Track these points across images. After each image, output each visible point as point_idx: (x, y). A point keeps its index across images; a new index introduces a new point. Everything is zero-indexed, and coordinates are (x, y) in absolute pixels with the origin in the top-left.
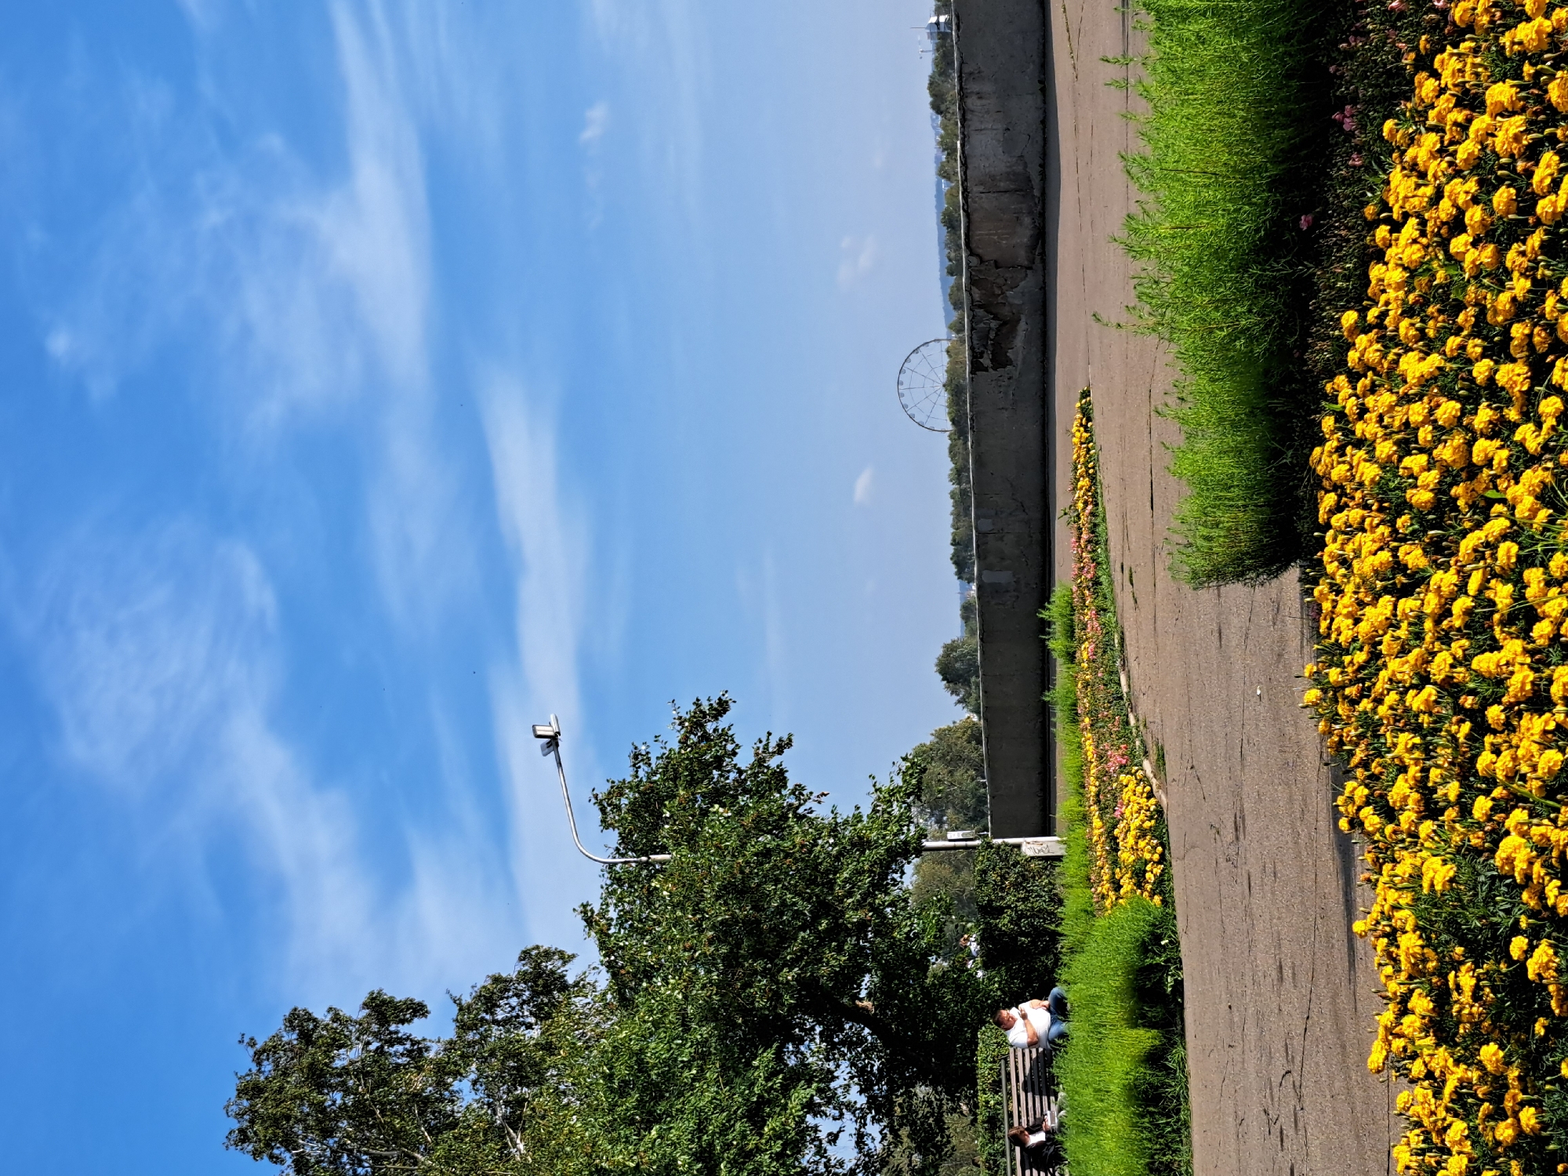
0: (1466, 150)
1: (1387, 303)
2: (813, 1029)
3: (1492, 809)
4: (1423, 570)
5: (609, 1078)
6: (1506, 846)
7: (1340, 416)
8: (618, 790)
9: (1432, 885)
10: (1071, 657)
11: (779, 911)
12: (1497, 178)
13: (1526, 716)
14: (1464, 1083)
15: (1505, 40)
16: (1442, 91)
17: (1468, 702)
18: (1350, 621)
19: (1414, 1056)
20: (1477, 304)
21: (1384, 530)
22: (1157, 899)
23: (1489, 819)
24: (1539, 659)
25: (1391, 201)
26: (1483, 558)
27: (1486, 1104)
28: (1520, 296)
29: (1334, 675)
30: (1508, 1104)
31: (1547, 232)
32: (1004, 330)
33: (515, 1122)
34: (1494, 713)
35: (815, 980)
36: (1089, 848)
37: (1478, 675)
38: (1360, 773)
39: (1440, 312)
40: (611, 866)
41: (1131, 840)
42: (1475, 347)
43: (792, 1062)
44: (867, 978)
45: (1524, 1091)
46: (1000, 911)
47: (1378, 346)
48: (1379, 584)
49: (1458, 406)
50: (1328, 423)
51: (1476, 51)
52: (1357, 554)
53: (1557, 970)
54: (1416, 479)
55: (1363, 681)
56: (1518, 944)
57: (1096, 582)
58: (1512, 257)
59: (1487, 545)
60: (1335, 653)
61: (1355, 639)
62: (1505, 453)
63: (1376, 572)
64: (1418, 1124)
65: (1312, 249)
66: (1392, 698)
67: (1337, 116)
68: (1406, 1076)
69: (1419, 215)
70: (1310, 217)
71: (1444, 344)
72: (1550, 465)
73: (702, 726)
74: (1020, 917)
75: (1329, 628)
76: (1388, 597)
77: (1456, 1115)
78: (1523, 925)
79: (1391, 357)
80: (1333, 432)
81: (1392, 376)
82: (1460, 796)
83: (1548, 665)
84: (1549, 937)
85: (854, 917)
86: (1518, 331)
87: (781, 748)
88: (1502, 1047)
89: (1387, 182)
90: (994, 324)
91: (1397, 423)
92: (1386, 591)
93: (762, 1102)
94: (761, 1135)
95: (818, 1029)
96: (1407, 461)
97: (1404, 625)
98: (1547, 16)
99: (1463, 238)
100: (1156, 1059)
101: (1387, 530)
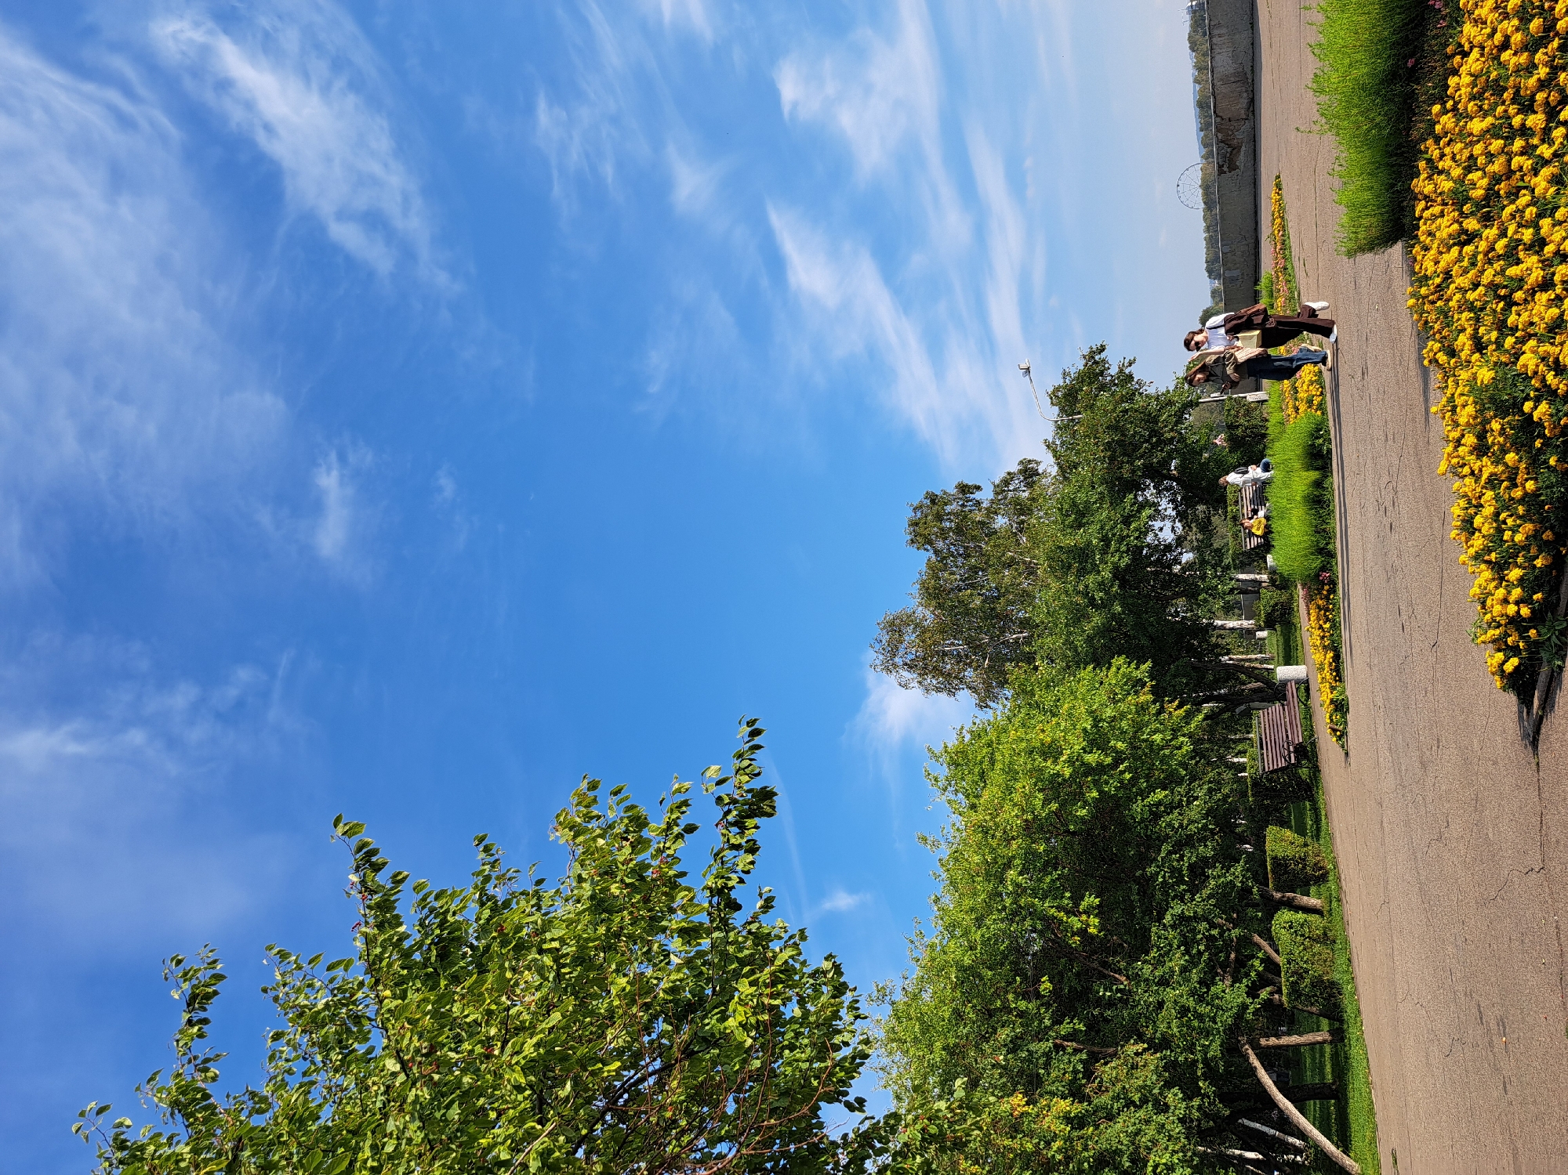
1: (1460, 96)
2: (1149, 485)
3: (1515, 343)
4: (1479, 230)
5: (1061, 510)
6: (1522, 360)
7: (1429, 161)
8: (1057, 389)
9: (1483, 382)
11: (1133, 436)
12: (1531, 15)
14: (1494, 474)
17: (1503, 292)
18: (1432, 263)
19: (1464, 465)
20: (1514, 87)
22: (1319, 413)
23: (1513, 348)
24: (1546, 264)
25: (1463, 41)
26: (1516, 218)
27: (1505, 483)
28: (1543, 76)
29: (1423, 291)
30: (1519, 481)
31: (1561, 39)
32: (1234, 152)
34: (1518, 295)
35: (1152, 464)
36: (1282, 395)
37: (1511, 278)
38: (1437, 336)
39: (1491, 95)
40: (1056, 422)
41: (1305, 387)
42: (1512, 110)
43: (1141, 499)
44: (1174, 461)
45: (1528, 474)
46: (1237, 427)
47: (1454, 120)
48: (1451, 242)
49: (1502, 142)
50: (1422, 164)
52: (1439, 228)
53: (1549, 415)
54: (1475, 185)
56: (1528, 406)
57: (1286, 268)
58: (1539, 57)
59: (1518, 211)
60: (1424, 280)
61: (1435, 272)
62: (1530, 162)
63: (1450, 235)
64: (1465, 496)
65: (1414, 75)
66: (1458, 296)
68: (1458, 475)
69: (1481, 46)
70: (1413, 60)
71: (1495, 111)
72: (1557, 164)
73: (1093, 357)
74: (1246, 429)
75: (1421, 268)
76: (1456, 247)
77: (1487, 489)
78: (1532, 395)
79: (1461, 124)
80: (1424, 170)
81: (1463, 135)
82: (1497, 339)
83: (1552, 266)
84: (1546, 399)
85: (1168, 436)
86: (1540, 97)
87: (1130, 364)
88: (1517, 454)
89: (1461, 32)
90: (1229, 150)
91: (1464, 158)
92: (1454, 244)
95: (1152, 485)
96: (1470, 176)
97: (1466, 259)
99: (1509, 52)
100: (1318, 484)
101: (1456, 214)
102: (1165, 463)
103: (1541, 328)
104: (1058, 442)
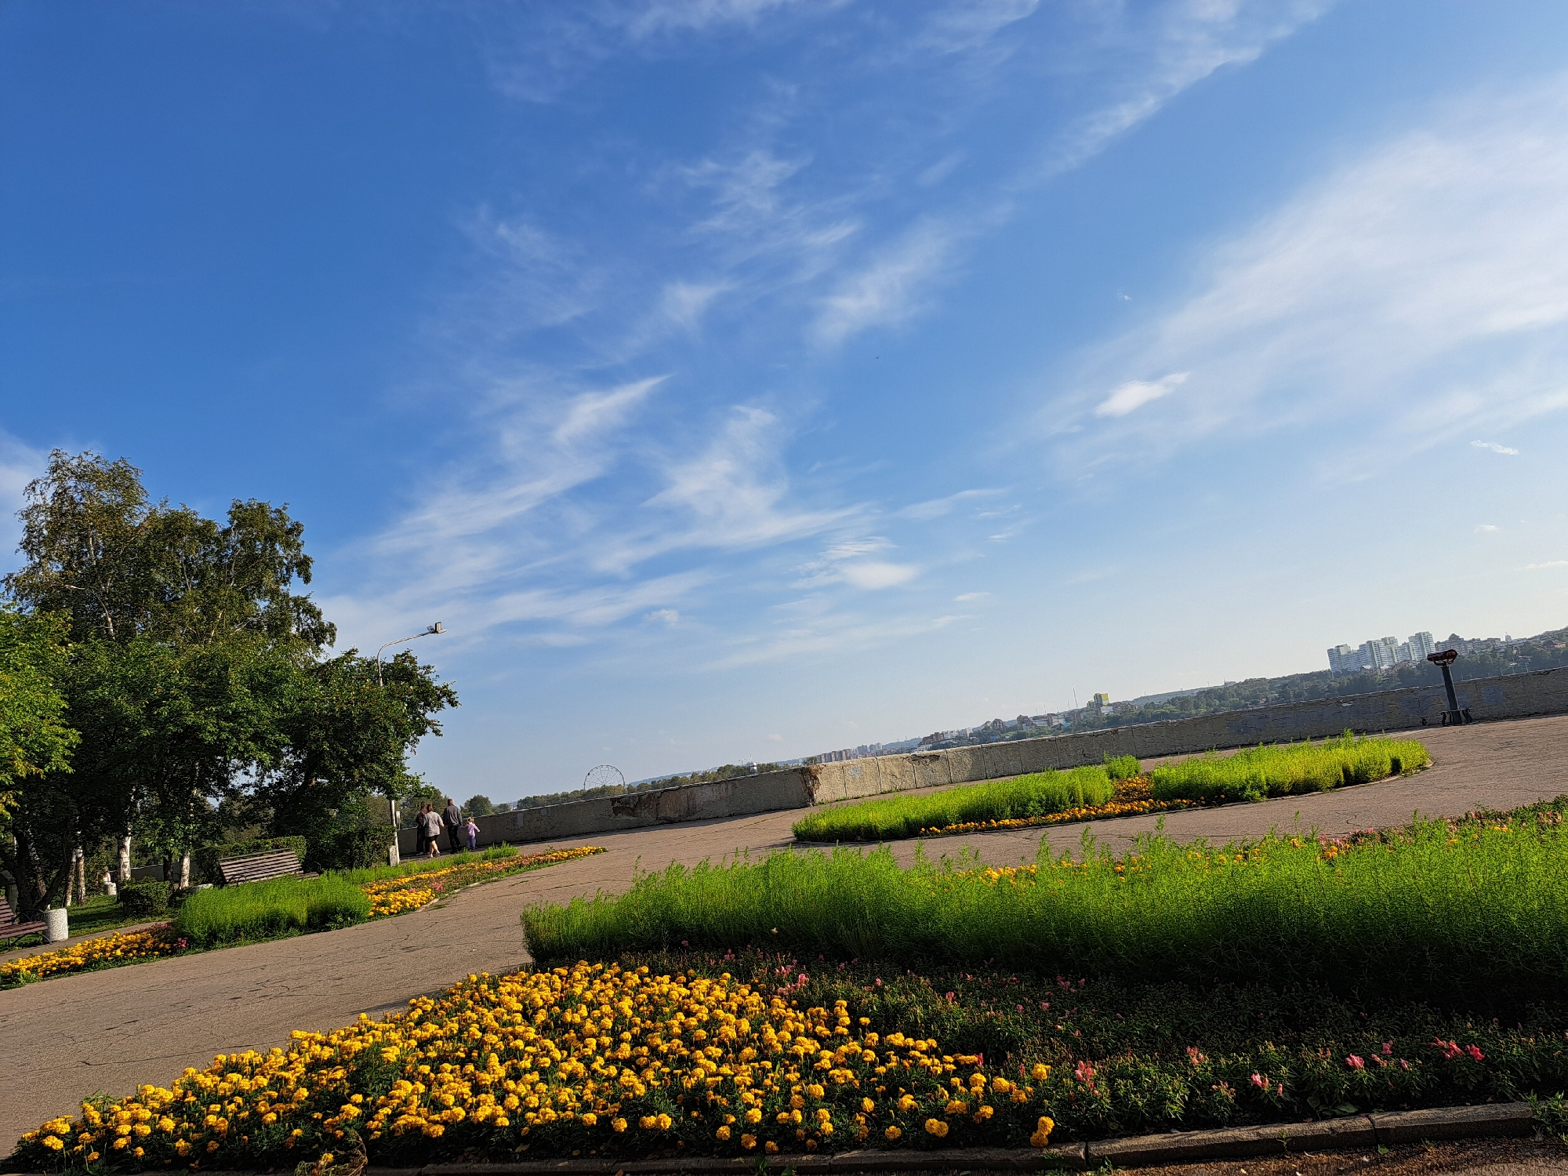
0: (720, 1013)
1: (653, 986)
2: (300, 758)
3: (424, 1074)
4: (535, 1022)
5: (273, 668)
6: (406, 1084)
7: (602, 972)
9: (385, 1052)
10: (485, 858)
12: (710, 1030)
13: (470, 1084)
14: (287, 1081)
15: (768, 1025)
16: (744, 997)
17: (475, 1054)
18: (509, 990)
19: (300, 1053)
20: (655, 1028)
21: (552, 1001)
22: (371, 914)
23: (419, 1074)
24: (497, 1085)
25: (697, 981)
26: (542, 1050)
27: (277, 1094)
28: (660, 1048)
29: (484, 987)
31: (688, 1056)
32: (630, 811)
33: (250, 626)
34: (470, 1068)
35: (324, 758)
36: (395, 877)
37: (488, 1057)
38: (438, 1006)
39: (651, 1012)
40: (376, 661)
41: (399, 898)
42: (636, 1030)
43: (284, 750)
44: (327, 781)
45: (284, 1112)
46: (362, 839)
47: (634, 985)
48: (527, 1003)
49: (610, 1027)
50: (599, 966)
51: (762, 1011)
52: (541, 990)
53: (347, 1119)
54: (576, 1013)
55: (482, 1001)
56: (358, 1098)
57: (520, 866)
58: (677, 1041)
59: (548, 1051)
60: (494, 985)
61: (501, 994)
62: (590, 1053)
63: (533, 1000)
64: (265, 1061)
65: (675, 947)
66: (475, 1016)
67: (730, 951)
68: (290, 1050)
69: (691, 995)
70: (687, 944)
71: (638, 1016)
72: (586, 1074)
73: (444, 695)
74: (359, 848)
75: (506, 981)
76: (522, 1007)
77: (270, 1079)
78: (368, 1099)
79: (630, 992)
80: (595, 969)
81: (621, 995)
82: (429, 1058)
83: (494, 1091)
84: (363, 1112)
85: (356, 773)
86: (645, 1050)
87: (435, 731)
88: (306, 1099)
89: (704, 978)
90: (632, 806)
91: (600, 999)
92: (524, 1005)
93: (263, 739)
94: (246, 740)
96: (584, 1007)
97: (509, 1017)
98: (778, 1042)
99: (683, 1017)
100: (292, 923)
101: (552, 1002)
102: (325, 773)
103: (435, 1092)
104: (353, 663)
